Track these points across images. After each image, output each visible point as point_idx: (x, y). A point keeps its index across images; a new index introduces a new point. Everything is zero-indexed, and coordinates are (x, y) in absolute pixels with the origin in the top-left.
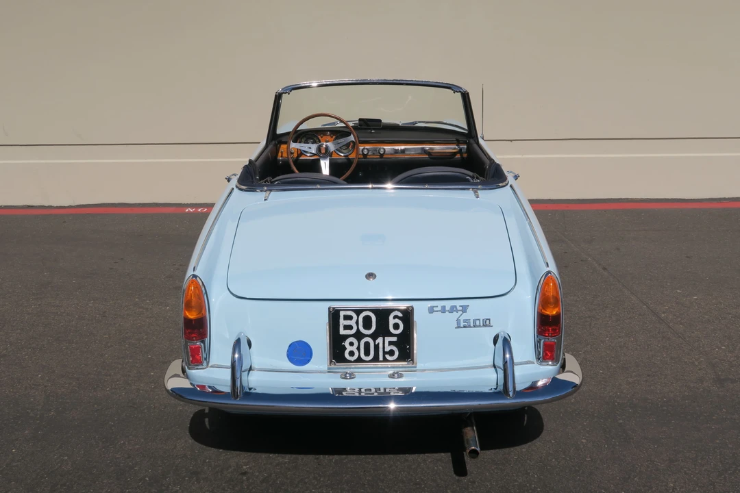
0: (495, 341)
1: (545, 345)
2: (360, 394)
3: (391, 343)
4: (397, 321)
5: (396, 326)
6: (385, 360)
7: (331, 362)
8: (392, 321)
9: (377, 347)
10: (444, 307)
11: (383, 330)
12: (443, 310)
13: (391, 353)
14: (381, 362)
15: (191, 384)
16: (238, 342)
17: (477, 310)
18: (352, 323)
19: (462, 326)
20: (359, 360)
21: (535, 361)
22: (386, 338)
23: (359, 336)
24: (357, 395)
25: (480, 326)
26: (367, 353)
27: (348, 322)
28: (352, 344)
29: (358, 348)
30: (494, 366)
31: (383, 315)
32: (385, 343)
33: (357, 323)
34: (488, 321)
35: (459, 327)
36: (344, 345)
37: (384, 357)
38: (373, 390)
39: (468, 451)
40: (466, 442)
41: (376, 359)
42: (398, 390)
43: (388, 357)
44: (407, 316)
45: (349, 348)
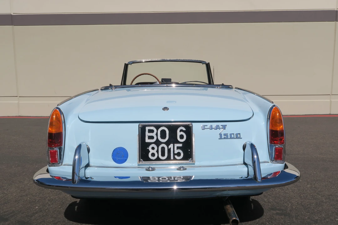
0: (244, 148)
1: (276, 149)
2: (159, 181)
3: (178, 148)
4: (182, 133)
5: (182, 137)
6: (175, 159)
7: (140, 160)
8: (179, 133)
9: (169, 150)
10: (211, 126)
11: (173, 139)
12: (211, 128)
13: (179, 154)
14: (172, 160)
15: (51, 176)
16: (80, 147)
17: (231, 128)
18: (154, 134)
19: (223, 137)
20: (158, 159)
21: (269, 161)
22: (175, 144)
23: (158, 143)
24: (157, 181)
25: (234, 138)
26: (163, 154)
27: (151, 134)
28: (153, 148)
29: (157, 151)
30: (245, 164)
31: (173, 129)
32: (175, 148)
33: (157, 134)
34: (239, 135)
35: (221, 138)
36: (148, 149)
37: (174, 157)
38: (167, 179)
39: (231, 221)
40: (228, 215)
41: (169, 158)
42: (183, 179)
43: (176, 157)
44: (189, 131)
45: (151, 151)
